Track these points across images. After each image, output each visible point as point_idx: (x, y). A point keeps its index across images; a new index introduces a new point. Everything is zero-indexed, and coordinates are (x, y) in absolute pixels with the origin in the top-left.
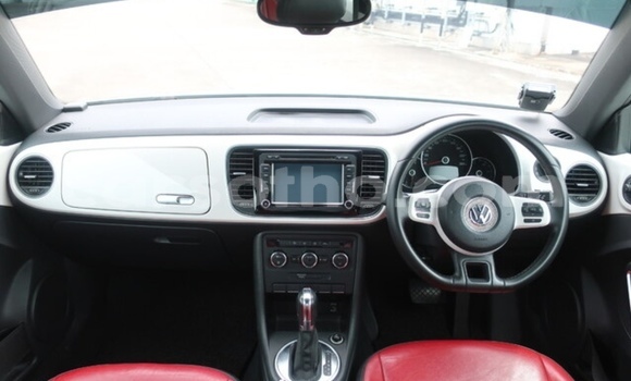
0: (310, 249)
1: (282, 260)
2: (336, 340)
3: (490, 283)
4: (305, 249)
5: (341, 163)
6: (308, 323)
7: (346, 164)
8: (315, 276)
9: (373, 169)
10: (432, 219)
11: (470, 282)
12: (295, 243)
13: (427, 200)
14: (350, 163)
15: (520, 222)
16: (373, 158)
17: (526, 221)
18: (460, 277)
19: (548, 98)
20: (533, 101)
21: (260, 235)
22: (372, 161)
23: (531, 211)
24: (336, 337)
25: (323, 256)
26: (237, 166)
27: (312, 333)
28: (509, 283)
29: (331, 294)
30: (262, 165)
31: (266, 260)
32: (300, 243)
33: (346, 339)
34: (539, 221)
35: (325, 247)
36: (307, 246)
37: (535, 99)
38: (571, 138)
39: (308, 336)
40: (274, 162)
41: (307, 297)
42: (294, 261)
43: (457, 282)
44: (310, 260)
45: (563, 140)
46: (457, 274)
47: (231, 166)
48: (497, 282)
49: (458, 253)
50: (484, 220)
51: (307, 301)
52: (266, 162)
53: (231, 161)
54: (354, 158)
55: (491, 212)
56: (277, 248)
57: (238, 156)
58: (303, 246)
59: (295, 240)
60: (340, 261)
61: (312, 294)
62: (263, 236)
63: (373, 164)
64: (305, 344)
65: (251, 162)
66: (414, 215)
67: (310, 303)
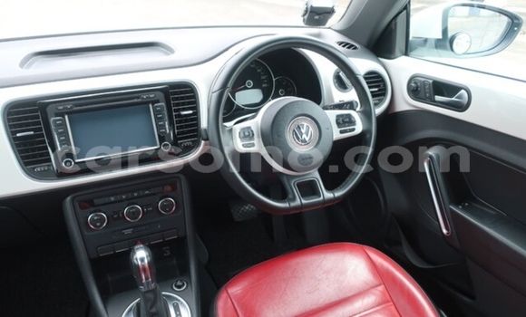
0: (131, 201)
1: (102, 220)
2: (179, 287)
3: (321, 198)
4: (126, 202)
5: (148, 103)
6: (148, 283)
7: (153, 103)
8: (143, 228)
9: (183, 104)
10: (257, 147)
11: (304, 202)
12: (112, 199)
13: (249, 128)
14: (158, 101)
15: (337, 134)
16: (181, 93)
17: (341, 132)
18: (294, 199)
19: (330, 12)
20: (317, 17)
21: (69, 199)
22: (181, 95)
23: (344, 122)
24: (179, 283)
25: (147, 206)
26: (21, 126)
27: (154, 291)
28: (338, 193)
29: (164, 241)
30: (52, 119)
31: (83, 225)
32: (118, 197)
33: (189, 283)
34: (353, 130)
35: (148, 195)
36: (127, 199)
37: (318, 14)
38: (356, 48)
39: (150, 296)
40: (68, 113)
41: (141, 255)
42: (116, 218)
43: (293, 204)
44: (133, 213)
45: (350, 50)
46: (290, 196)
47: (11, 127)
48: (328, 195)
49: (287, 175)
50: (307, 139)
51: (142, 260)
52: (57, 115)
53: (9, 120)
54: (161, 96)
55: (312, 129)
56: (92, 209)
57: (18, 113)
58: (122, 201)
59: (113, 195)
60: (167, 207)
61: (146, 250)
62: (73, 200)
63: (182, 98)
64: (149, 304)
65: (37, 117)
66: (240, 146)
67: (146, 261)
